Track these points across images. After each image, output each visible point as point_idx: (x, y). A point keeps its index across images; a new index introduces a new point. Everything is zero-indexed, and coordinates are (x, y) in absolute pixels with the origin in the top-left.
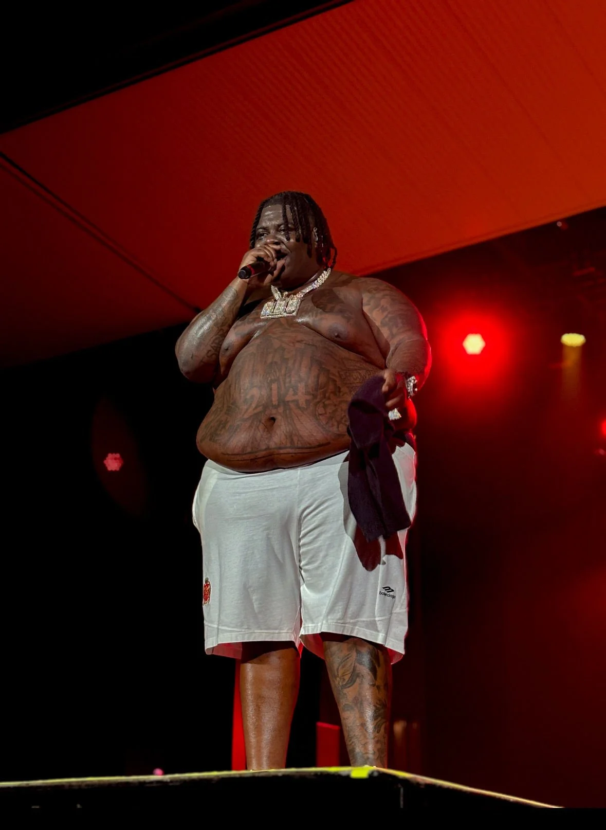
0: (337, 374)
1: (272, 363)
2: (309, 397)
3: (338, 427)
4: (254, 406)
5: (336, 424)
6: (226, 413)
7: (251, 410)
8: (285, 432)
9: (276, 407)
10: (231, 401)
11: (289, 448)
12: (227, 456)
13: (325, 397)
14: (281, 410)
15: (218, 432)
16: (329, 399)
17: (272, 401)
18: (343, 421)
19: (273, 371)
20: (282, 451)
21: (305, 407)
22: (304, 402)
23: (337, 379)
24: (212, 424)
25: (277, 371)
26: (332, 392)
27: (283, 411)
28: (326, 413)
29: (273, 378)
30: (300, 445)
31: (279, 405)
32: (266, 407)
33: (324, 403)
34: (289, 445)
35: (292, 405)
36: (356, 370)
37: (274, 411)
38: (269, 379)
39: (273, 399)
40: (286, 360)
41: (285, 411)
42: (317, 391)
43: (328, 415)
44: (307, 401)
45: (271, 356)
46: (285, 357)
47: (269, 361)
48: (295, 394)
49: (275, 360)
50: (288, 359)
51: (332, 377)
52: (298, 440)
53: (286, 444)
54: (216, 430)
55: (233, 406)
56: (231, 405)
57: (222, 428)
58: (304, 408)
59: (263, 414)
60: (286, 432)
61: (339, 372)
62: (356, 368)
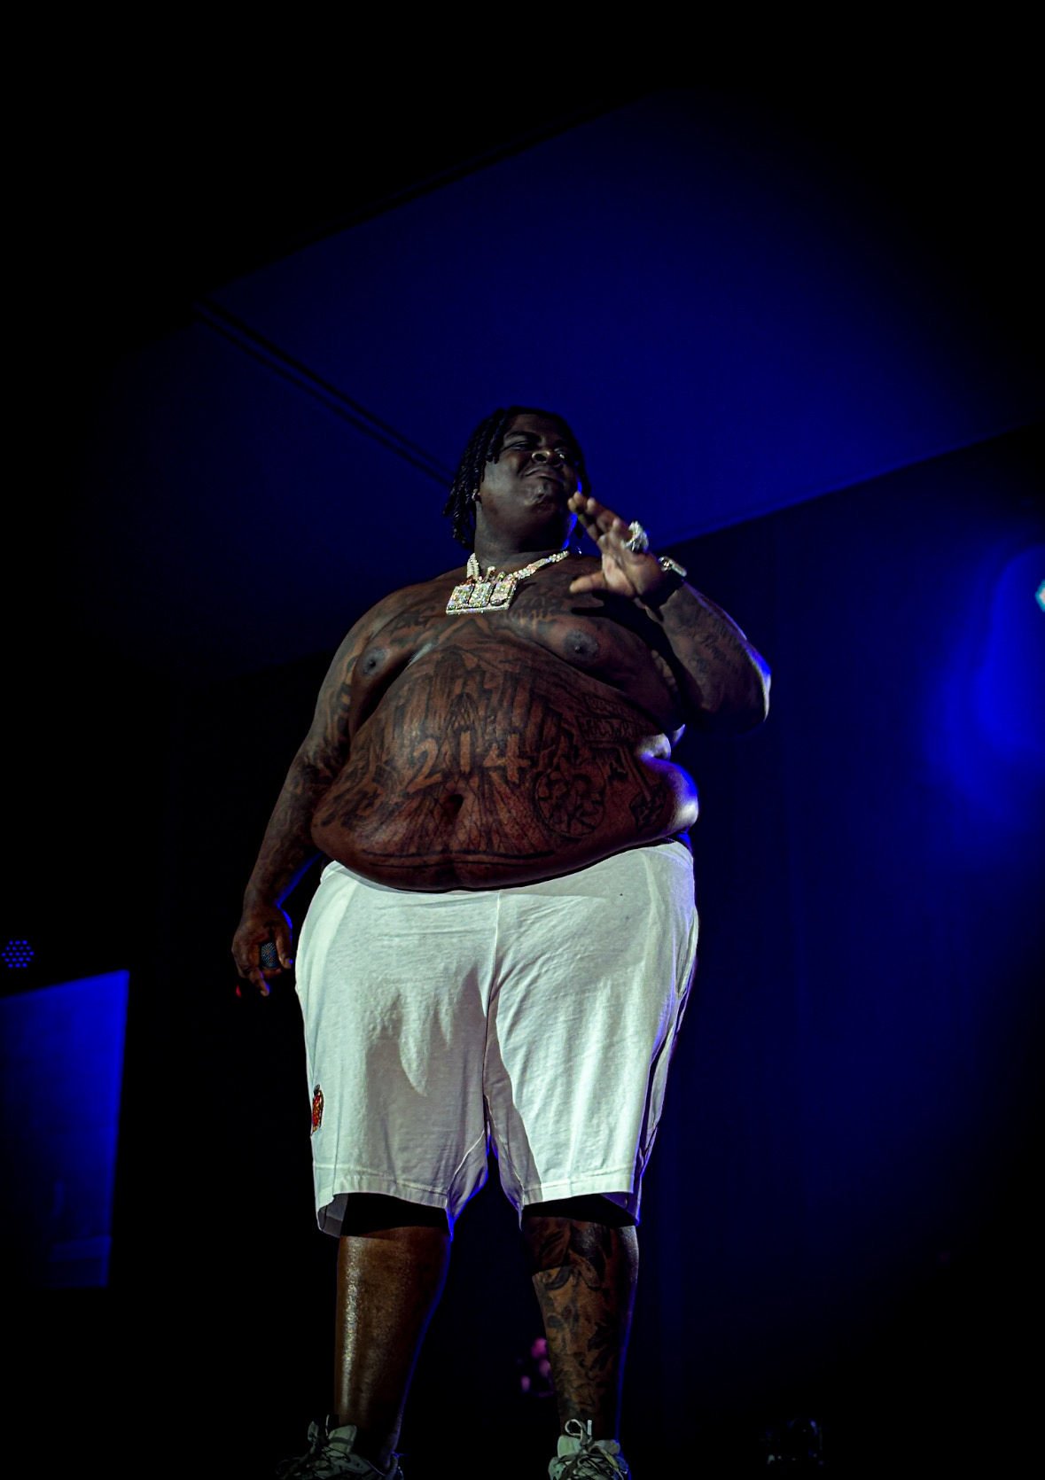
0: (574, 721)
1: (460, 696)
2: (525, 763)
3: (569, 826)
4: (426, 770)
5: (565, 818)
6: (374, 780)
7: (420, 778)
8: (479, 823)
9: (467, 777)
10: (384, 758)
11: (485, 852)
12: (371, 857)
13: (550, 764)
14: (475, 782)
15: (359, 812)
16: (558, 768)
17: (458, 764)
18: (578, 815)
19: (463, 711)
20: (470, 858)
21: (517, 781)
22: (516, 772)
23: (574, 731)
24: (348, 797)
25: (471, 711)
26: (563, 756)
27: (479, 787)
28: (550, 797)
29: (462, 723)
30: (502, 850)
31: (471, 774)
32: (447, 775)
33: (548, 776)
34: (483, 847)
35: (495, 776)
36: (605, 717)
37: (462, 785)
38: (456, 724)
39: (462, 762)
40: (486, 693)
41: (481, 786)
42: (539, 752)
43: (554, 801)
44: (521, 770)
45: (460, 682)
46: (486, 687)
47: (457, 690)
48: (502, 754)
49: (466, 691)
50: (489, 692)
51: (566, 726)
52: (501, 841)
53: (479, 846)
54: (356, 808)
55: (388, 768)
56: (383, 766)
57: (366, 807)
58: (514, 783)
59: (442, 787)
60: (482, 825)
61: (577, 718)
62: (605, 713)
